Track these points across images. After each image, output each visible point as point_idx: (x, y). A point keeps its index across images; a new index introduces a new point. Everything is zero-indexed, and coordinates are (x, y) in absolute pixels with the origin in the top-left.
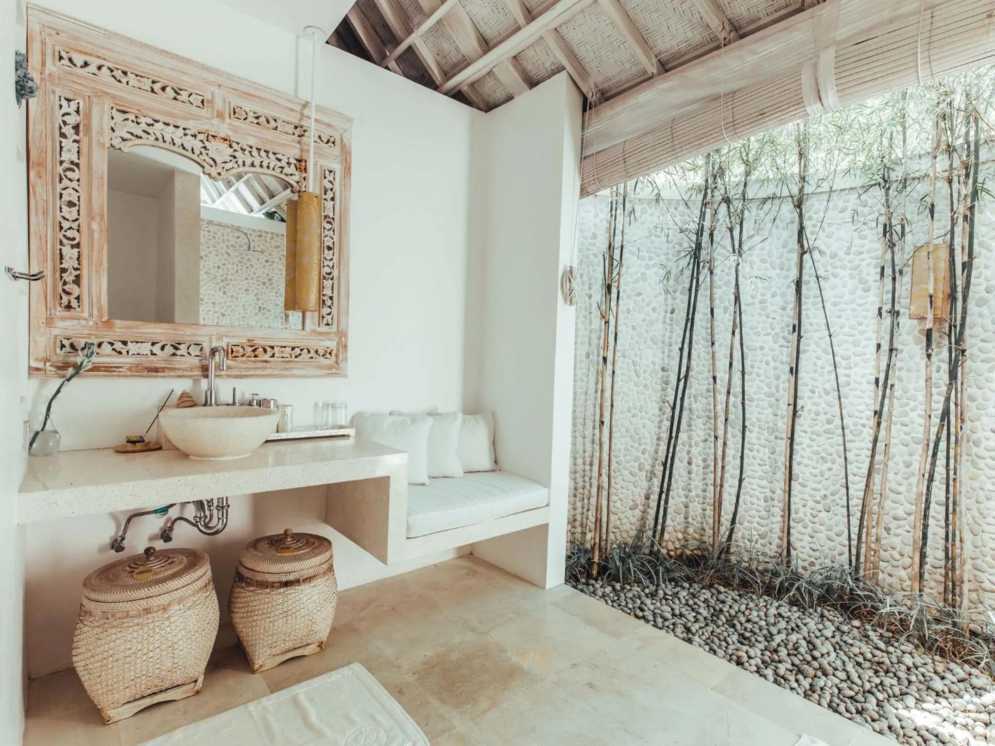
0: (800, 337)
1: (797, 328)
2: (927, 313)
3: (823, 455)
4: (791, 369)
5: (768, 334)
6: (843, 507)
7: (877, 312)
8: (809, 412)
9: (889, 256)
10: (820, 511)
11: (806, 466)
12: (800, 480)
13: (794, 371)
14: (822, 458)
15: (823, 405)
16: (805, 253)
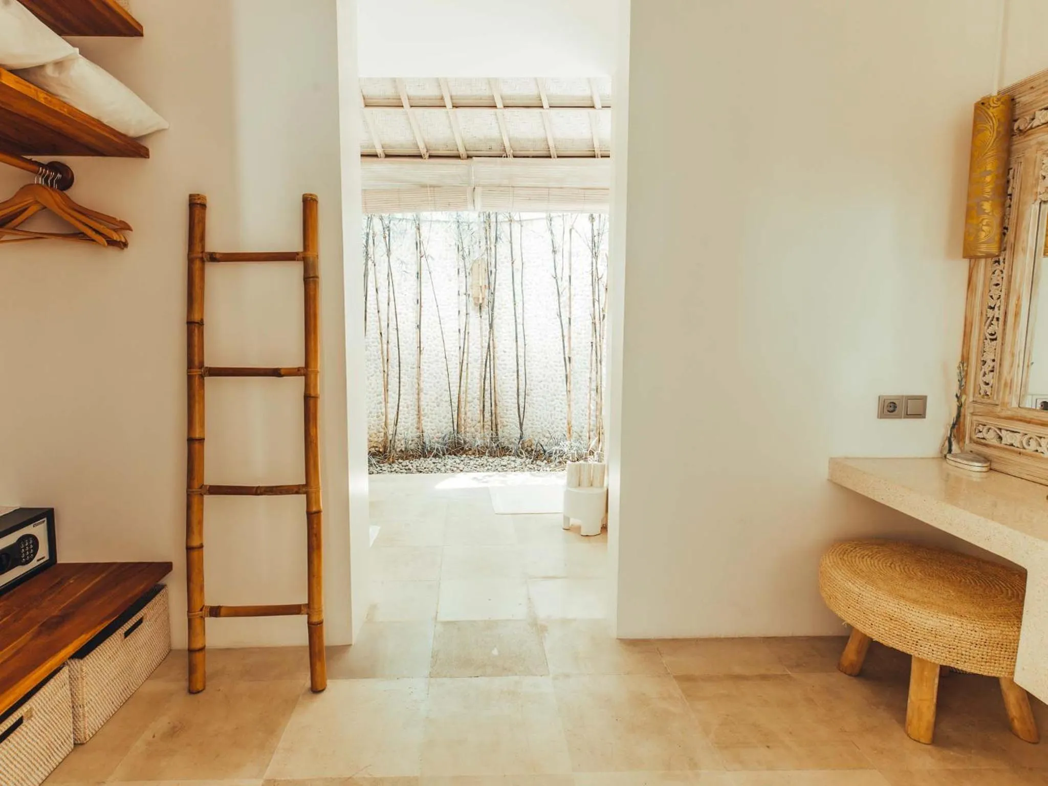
0: (421, 306)
1: (419, 302)
2: (479, 295)
3: (435, 374)
4: (418, 326)
5: (403, 305)
6: (446, 401)
7: (457, 293)
8: (427, 350)
9: (462, 264)
10: (435, 407)
11: (427, 382)
12: (425, 392)
13: (419, 327)
14: (434, 376)
15: (434, 346)
16: (422, 256)
